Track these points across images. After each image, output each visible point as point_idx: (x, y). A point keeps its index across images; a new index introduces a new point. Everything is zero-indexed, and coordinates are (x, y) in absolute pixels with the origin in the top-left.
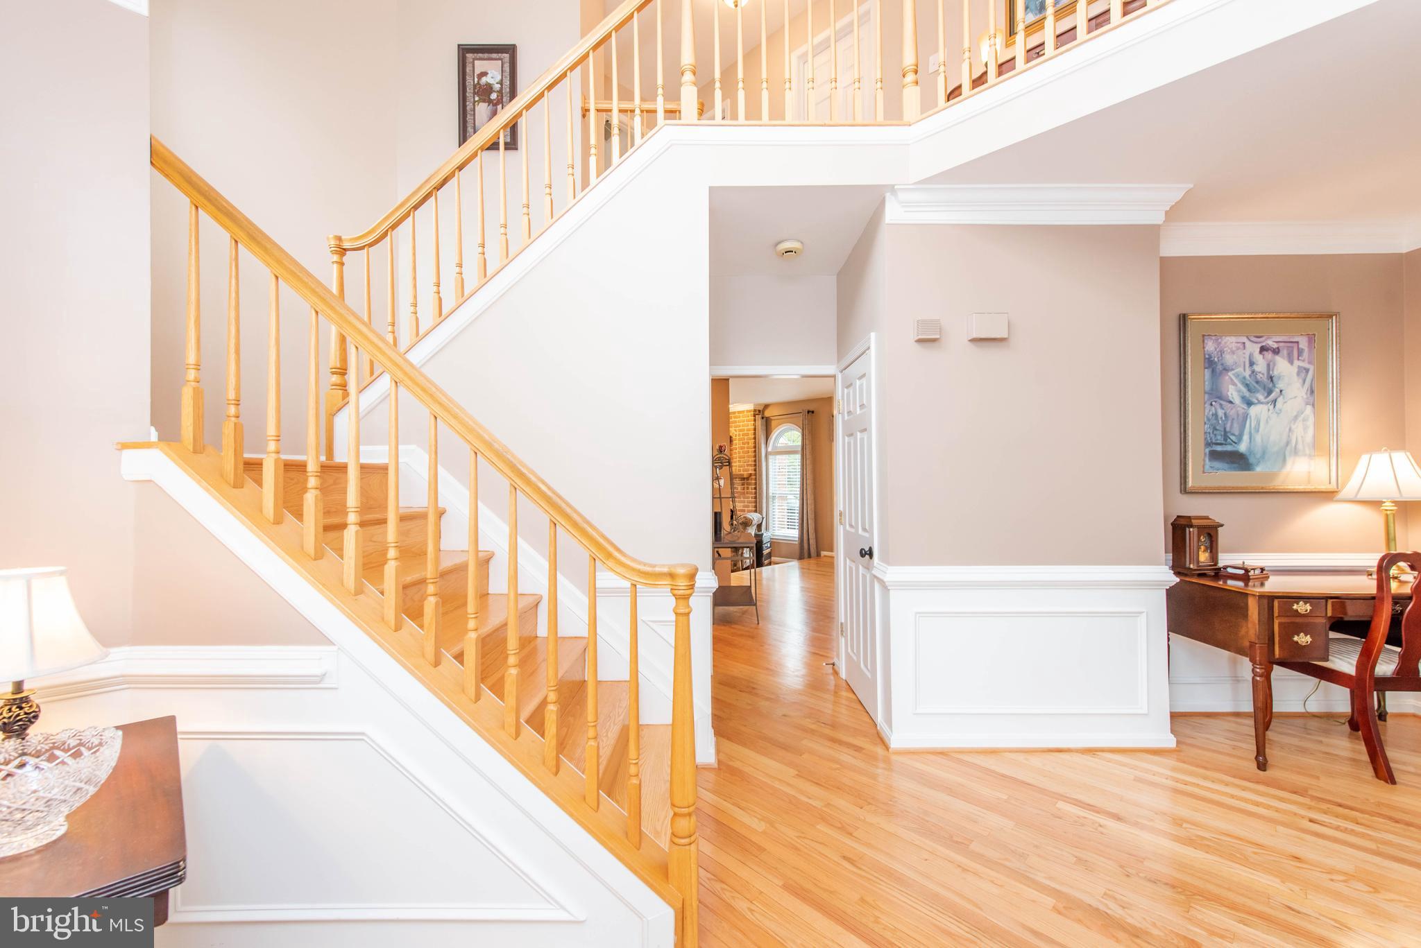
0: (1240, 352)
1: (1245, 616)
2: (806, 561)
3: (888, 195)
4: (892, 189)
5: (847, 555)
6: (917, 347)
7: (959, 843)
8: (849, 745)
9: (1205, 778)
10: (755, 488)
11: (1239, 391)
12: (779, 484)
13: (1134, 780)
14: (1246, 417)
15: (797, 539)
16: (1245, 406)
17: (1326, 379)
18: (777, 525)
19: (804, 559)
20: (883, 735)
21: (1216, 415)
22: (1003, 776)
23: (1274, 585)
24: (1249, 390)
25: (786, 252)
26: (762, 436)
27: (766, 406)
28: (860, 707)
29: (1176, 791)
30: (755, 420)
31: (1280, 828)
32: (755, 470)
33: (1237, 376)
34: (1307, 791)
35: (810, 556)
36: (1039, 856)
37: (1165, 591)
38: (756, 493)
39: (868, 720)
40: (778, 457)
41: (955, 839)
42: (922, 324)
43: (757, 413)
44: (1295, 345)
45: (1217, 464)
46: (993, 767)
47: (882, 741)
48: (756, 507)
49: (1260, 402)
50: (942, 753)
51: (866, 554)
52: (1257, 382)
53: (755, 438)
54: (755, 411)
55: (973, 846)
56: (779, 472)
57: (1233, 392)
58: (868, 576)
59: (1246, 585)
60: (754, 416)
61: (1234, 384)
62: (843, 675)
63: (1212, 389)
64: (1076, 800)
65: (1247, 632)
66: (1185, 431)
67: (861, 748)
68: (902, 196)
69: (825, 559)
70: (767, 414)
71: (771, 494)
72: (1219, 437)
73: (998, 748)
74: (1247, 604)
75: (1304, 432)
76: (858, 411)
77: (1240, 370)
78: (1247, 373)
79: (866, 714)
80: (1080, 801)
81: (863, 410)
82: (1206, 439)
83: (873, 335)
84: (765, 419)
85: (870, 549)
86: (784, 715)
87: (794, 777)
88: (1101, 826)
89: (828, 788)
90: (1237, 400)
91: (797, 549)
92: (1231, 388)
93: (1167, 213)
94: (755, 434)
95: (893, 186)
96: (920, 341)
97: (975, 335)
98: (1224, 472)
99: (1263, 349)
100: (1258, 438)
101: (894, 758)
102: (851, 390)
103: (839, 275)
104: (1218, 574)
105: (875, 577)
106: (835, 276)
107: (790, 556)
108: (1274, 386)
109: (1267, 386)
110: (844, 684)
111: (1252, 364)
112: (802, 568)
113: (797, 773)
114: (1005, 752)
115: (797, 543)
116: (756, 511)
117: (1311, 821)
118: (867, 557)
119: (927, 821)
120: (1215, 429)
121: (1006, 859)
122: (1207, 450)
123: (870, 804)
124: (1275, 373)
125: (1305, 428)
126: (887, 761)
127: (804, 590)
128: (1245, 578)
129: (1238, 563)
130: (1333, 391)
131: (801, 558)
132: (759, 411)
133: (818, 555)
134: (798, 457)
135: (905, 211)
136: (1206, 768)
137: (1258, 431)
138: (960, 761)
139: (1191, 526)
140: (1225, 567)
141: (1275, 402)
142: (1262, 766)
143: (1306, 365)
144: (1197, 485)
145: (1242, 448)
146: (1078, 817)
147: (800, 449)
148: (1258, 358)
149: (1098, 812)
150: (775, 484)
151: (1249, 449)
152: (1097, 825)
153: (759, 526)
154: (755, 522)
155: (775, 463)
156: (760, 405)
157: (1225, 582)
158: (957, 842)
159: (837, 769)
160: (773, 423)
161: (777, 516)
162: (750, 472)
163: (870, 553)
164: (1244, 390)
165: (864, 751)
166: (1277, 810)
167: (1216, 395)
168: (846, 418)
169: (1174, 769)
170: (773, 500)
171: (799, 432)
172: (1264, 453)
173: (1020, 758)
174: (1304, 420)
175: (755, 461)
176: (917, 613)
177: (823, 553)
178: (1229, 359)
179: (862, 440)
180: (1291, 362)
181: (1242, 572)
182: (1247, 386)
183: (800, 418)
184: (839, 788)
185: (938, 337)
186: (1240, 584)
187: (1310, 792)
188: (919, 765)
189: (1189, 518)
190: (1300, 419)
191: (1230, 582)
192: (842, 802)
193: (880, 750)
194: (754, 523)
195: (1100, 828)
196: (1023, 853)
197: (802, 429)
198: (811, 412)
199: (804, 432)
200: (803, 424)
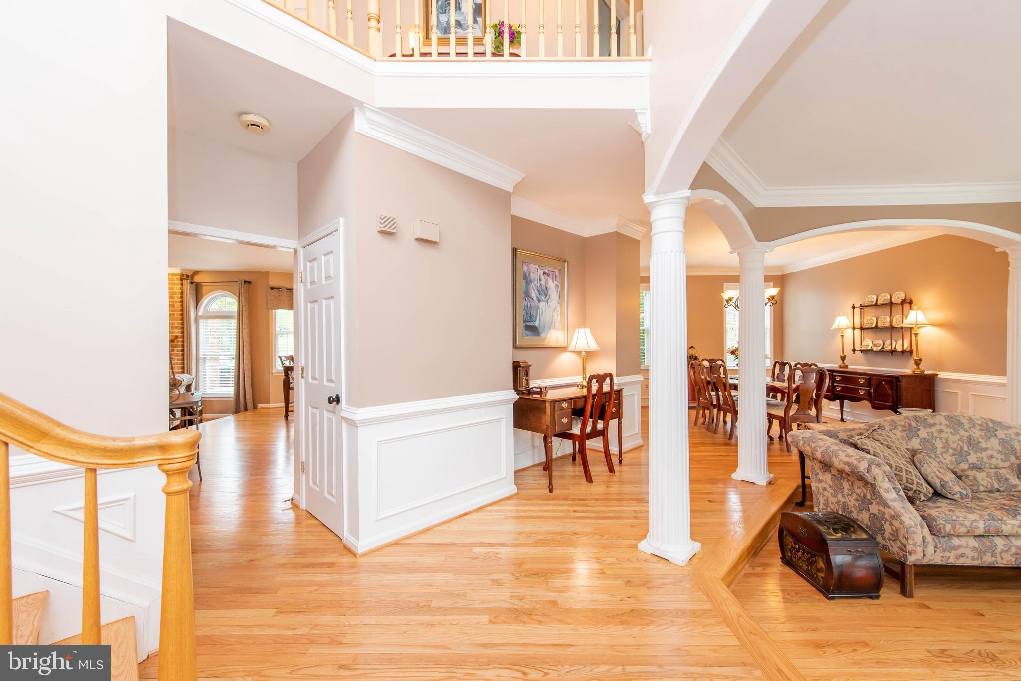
0: (536, 273)
1: (545, 413)
2: (242, 416)
3: (357, 109)
4: (361, 104)
5: (310, 403)
6: (379, 236)
7: (423, 608)
8: (321, 565)
9: (533, 505)
10: (183, 350)
11: (536, 294)
12: (211, 346)
13: (505, 518)
14: (538, 308)
15: (233, 396)
16: (538, 302)
17: (564, 291)
18: (208, 384)
19: (240, 412)
20: (350, 546)
21: (527, 305)
22: (439, 544)
23: (551, 395)
24: (539, 294)
25: (252, 125)
26: (191, 301)
27: (196, 273)
28: (324, 529)
29: (518, 517)
30: (182, 284)
31: (566, 520)
32: (183, 333)
33: (535, 286)
34: (568, 497)
35: (246, 410)
36: (473, 590)
37: (513, 404)
38: (183, 355)
39: (333, 537)
40: (210, 321)
41: (421, 604)
42: (385, 220)
43: (185, 277)
44: (554, 273)
45: (528, 333)
46: (431, 541)
47: (349, 551)
48: (183, 368)
49: (543, 301)
50: (396, 543)
51: (334, 400)
52: (542, 290)
53: (182, 302)
54: (182, 275)
55: (434, 604)
56: (211, 335)
57: (534, 294)
58: (334, 419)
59: (541, 396)
60: (182, 280)
61: (534, 290)
62: (303, 506)
63: (526, 292)
64: (481, 543)
65: (546, 421)
66: (516, 314)
67: (332, 563)
68: (369, 114)
69: (263, 410)
70: (197, 279)
71: (201, 356)
72: (529, 318)
73: (432, 526)
74: (546, 407)
75: (557, 318)
76: (323, 282)
77: (536, 282)
78: (539, 285)
79: (330, 533)
80: (484, 543)
81: (328, 282)
82: (524, 319)
83: (341, 220)
84: (195, 284)
85: (337, 396)
86: (251, 561)
87: (274, 616)
88: (497, 554)
89: (310, 611)
90: (535, 299)
91: (233, 404)
92: (533, 291)
93: (514, 186)
94: (182, 297)
95: (363, 103)
96: (382, 232)
97: (419, 236)
98: (531, 337)
99: (544, 273)
100: (542, 319)
101: (361, 561)
102: (315, 263)
103: (300, 164)
104: (530, 392)
105: (343, 418)
106: (297, 164)
107: (224, 411)
108: (548, 293)
109: (544, 292)
110: (304, 513)
111: (540, 280)
112: (238, 422)
113: (276, 610)
114: (435, 527)
115: (232, 399)
116: (183, 372)
117: (574, 512)
118: (334, 402)
119: (399, 601)
120: (527, 313)
121: (455, 603)
122: (524, 325)
123: (351, 608)
124: (548, 286)
125: (558, 316)
126: (354, 566)
127: (239, 440)
128: (540, 393)
129: (537, 385)
130: (567, 298)
131: (237, 411)
132: (188, 276)
133: (255, 407)
134: (234, 322)
135: (371, 128)
136: (531, 499)
137: (542, 316)
138: (410, 544)
139: (520, 366)
140: (533, 388)
141: (548, 301)
142: (551, 490)
143: (557, 284)
144: (520, 344)
145: (537, 324)
146: (485, 554)
147: (236, 315)
148: (542, 277)
149: (494, 546)
150: (206, 346)
151: (539, 325)
152: (495, 554)
153: (189, 387)
154: (185, 383)
155: (207, 326)
156: (190, 270)
157: (533, 396)
158: (422, 607)
159: (316, 590)
160: (205, 289)
161: (208, 376)
162: (176, 334)
163: (337, 400)
164: (538, 293)
165: (336, 565)
166: (562, 511)
167: (527, 295)
168: (309, 287)
169: (518, 505)
170: (205, 361)
171: (235, 299)
172: (544, 327)
173: (445, 527)
174: (558, 311)
175: (183, 324)
176: (379, 442)
177: (260, 406)
178: (533, 276)
179: (328, 307)
180: (553, 282)
181: (539, 390)
182: (539, 291)
183: (236, 287)
184: (321, 606)
185: (395, 231)
186: (538, 396)
187: (570, 497)
188: (382, 559)
189: (519, 362)
190: (556, 310)
191: (535, 396)
192: (325, 619)
193: (346, 560)
194: (183, 383)
195: (498, 556)
196: (464, 593)
197: (238, 296)
198: (247, 282)
199: (241, 299)
200: (239, 293)
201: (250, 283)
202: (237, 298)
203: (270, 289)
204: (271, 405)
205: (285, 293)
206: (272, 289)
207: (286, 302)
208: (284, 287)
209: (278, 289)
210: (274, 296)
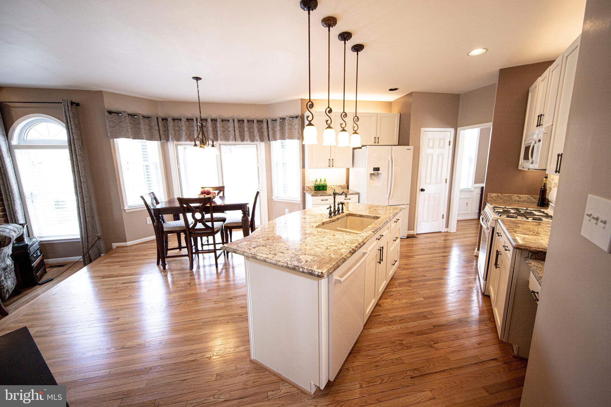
69: (119, 250)
160: (15, 111)
171: (62, 125)
183: (61, 109)
197: (65, 121)
198: (75, 103)
199: (69, 125)
200: (66, 117)
201: (78, 105)
202: (64, 125)
203: (108, 114)
204: (129, 243)
205: (127, 118)
206: (110, 112)
207: (130, 130)
208: (125, 112)
209: (117, 113)
210: (114, 122)
